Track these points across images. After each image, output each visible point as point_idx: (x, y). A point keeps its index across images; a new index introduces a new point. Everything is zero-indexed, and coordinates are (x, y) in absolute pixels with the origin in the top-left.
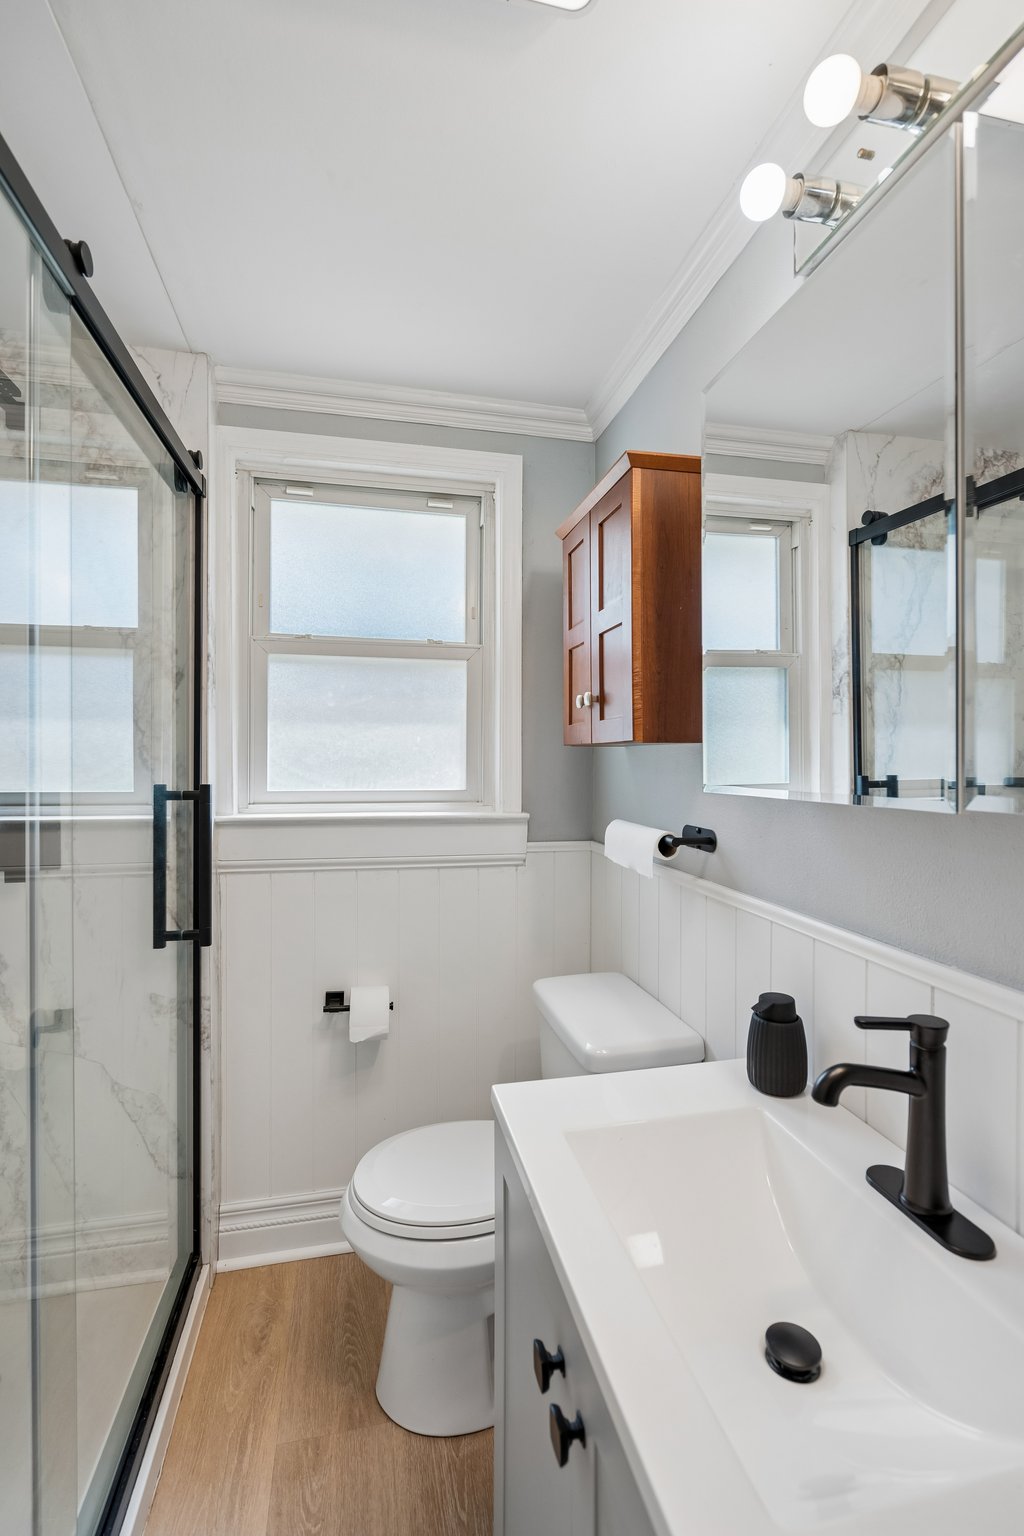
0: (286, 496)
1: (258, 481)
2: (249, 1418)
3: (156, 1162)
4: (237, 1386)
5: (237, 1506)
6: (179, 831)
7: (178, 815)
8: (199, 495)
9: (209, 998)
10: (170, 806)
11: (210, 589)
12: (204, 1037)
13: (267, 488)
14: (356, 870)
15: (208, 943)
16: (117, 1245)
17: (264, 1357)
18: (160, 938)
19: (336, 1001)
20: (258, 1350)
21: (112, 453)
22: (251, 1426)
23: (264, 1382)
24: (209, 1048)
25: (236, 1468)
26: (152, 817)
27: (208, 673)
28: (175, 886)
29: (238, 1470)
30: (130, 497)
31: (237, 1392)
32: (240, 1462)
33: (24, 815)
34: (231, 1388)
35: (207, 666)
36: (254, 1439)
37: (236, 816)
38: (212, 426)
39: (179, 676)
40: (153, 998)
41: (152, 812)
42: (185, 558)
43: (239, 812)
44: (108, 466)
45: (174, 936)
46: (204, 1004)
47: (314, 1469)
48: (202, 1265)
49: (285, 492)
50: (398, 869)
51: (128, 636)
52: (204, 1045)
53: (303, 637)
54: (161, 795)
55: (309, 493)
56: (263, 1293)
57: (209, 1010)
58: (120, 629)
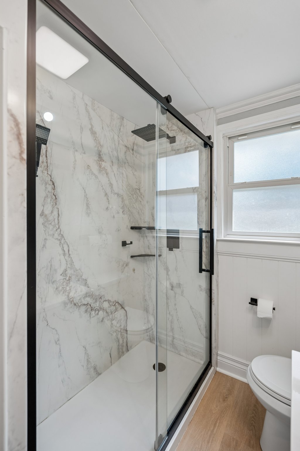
0: (238, 140)
1: (229, 138)
2: (218, 418)
3: (200, 331)
4: (217, 406)
5: (210, 441)
6: (206, 241)
7: (206, 237)
8: (211, 147)
9: (214, 290)
10: (204, 235)
11: (214, 173)
12: (213, 301)
13: (233, 139)
14: (262, 259)
15: (213, 274)
16: (191, 349)
17: (225, 404)
18: (201, 270)
19: (254, 301)
20: (224, 400)
21: (191, 143)
22: (218, 421)
23: (224, 411)
24: (214, 304)
25: (212, 430)
26: (199, 237)
27: (214, 197)
28: (205, 257)
29: (213, 431)
30: (197, 152)
31: (216, 408)
32: (214, 429)
33: (179, 235)
34: (215, 406)
35: (213, 195)
36: (219, 426)
37: (223, 238)
38: (215, 127)
39: (206, 199)
40: (200, 286)
41: (199, 236)
42: (208, 166)
43: (224, 237)
44: (190, 146)
45: (204, 270)
46: (213, 291)
47: (234, 449)
48: (212, 366)
49: (238, 139)
50: (278, 261)
51: (194, 189)
52: (213, 303)
53: (244, 183)
54: (201, 231)
55: (246, 137)
56: (228, 384)
57: (214, 293)
58: (192, 188)
